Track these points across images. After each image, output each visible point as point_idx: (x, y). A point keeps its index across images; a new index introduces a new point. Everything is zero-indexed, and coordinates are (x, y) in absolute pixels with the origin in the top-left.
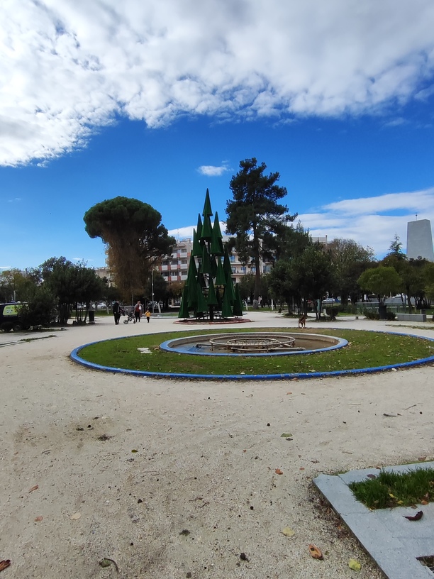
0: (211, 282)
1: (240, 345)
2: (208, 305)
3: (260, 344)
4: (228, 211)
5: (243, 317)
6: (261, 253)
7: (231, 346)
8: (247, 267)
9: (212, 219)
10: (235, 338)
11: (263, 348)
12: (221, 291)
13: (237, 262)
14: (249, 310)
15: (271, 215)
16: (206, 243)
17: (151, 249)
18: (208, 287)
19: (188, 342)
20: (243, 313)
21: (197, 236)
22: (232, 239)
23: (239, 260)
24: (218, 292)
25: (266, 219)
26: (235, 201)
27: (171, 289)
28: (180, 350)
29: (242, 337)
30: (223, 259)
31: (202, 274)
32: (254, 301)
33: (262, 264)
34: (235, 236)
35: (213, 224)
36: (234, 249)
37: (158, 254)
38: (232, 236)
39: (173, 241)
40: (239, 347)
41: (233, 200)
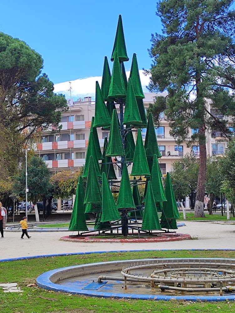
0: (123, 169)
2: (120, 210)
4: (153, 53)
5: (179, 231)
6: (208, 123)
7: (159, 282)
8: (184, 144)
12: (141, 187)
13: (168, 137)
14: (188, 219)
15: (227, 59)
16: (117, 106)
17: (25, 115)
18: (119, 179)
19: (83, 273)
20: (178, 223)
21: (101, 92)
22: (160, 99)
23: (172, 134)
24: (135, 188)
25: (217, 65)
26: (166, 35)
27: (57, 182)
28: (71, 287)
30: (144, 132)
31: (109, 158)
32: (197, 203)
33: (210, 141)
34: (165, 93)
36: (162, 115)
37: (37, 123)
38: (160, 94)
39: (62, 102)
41: (161, 34)
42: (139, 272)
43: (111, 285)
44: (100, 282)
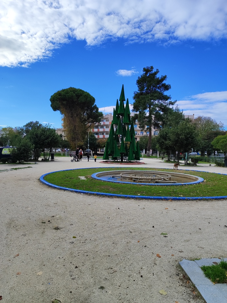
0: (122, 139)
1: (138, 177)
2: (120, 153)
3: (150, 178)
4: (134, 98)
5: (140, 161)
6: (153, 124)
7: (133, 178)
8: (144, 131)
9: (125, 103)
10: (135, 173)
11: (152, 180)
12: (128, 145)
13: (138, 128)
14: (144, 157)
15: (160, 101)
16: (121, 117)
17: (88, 119)
18: (121, 142)
19: (107, 174)
20: (141, 158)
21: (115, 112)
22: (136, 115)
23: (139, 127)
24: (126, 146)
25: (157, 103)
26: (139, 92)
27: (99, 143)
28: (103, 179)
29: (139, 173)
30: (130, 126)
31: (117, 135)
32: (147, 152)
33: (153, 130)
34: (138, 113)
35: (125, 105)
36: (137, 121)
37: (93, 122)
38: (136, 113)
39: (101, 114)
40: (137, 179)
41: (138, 91)
42: (126, 174)
43: (117, 178)
44: (113, 177)
